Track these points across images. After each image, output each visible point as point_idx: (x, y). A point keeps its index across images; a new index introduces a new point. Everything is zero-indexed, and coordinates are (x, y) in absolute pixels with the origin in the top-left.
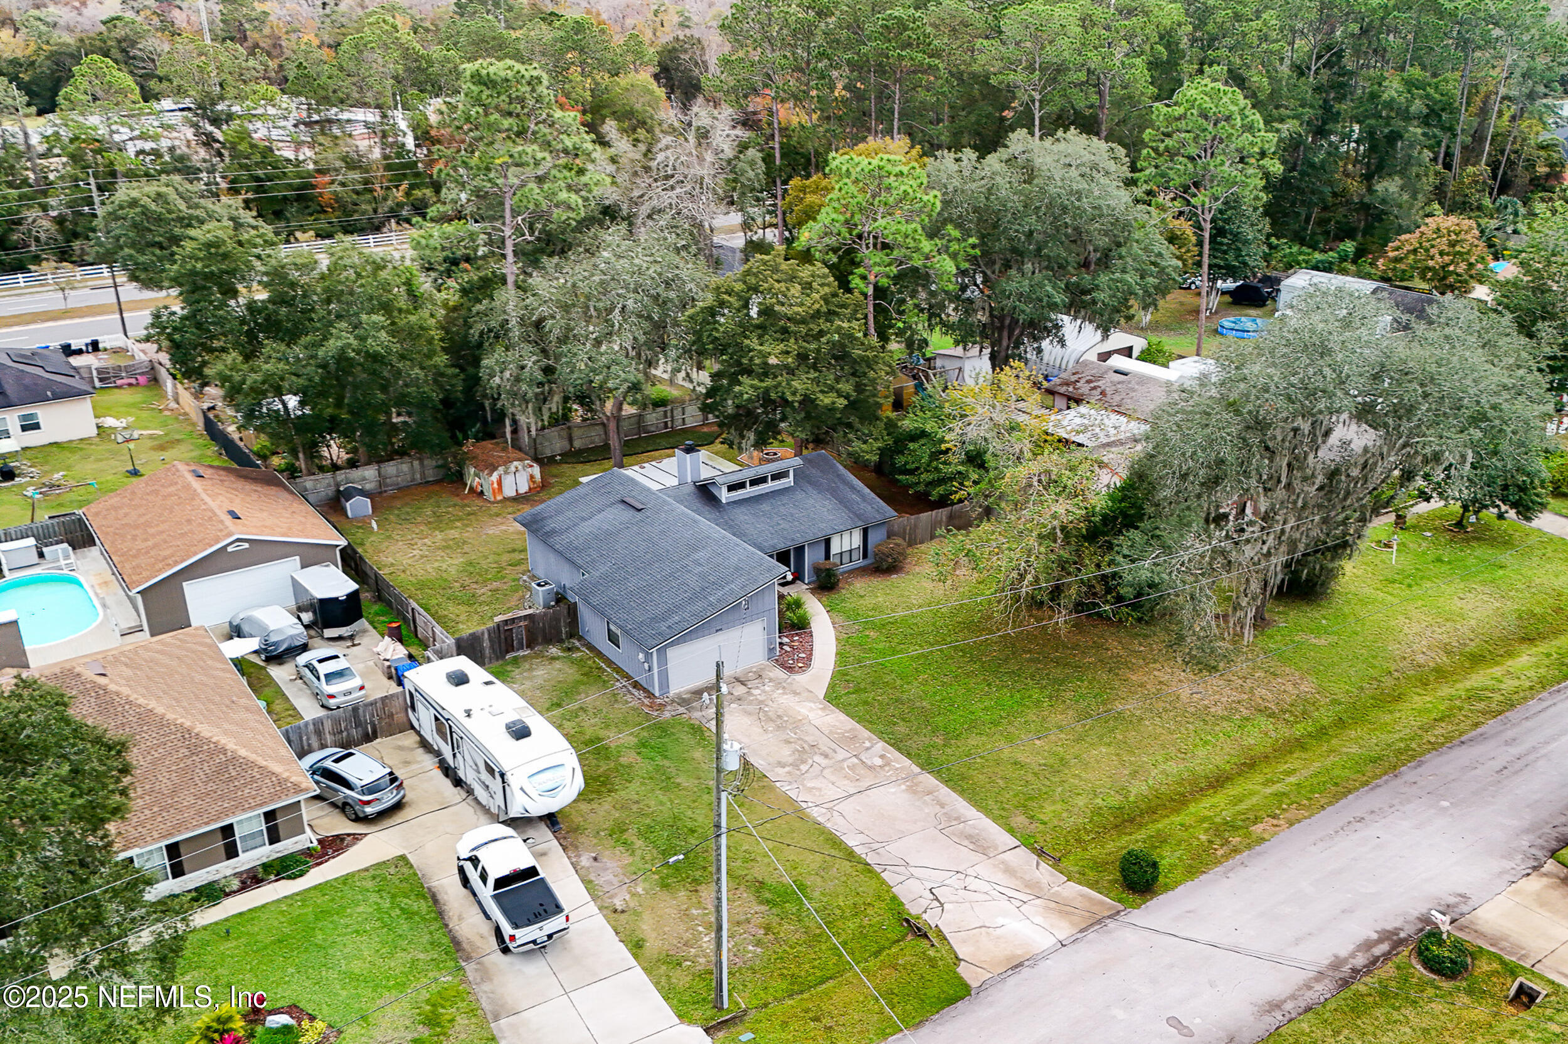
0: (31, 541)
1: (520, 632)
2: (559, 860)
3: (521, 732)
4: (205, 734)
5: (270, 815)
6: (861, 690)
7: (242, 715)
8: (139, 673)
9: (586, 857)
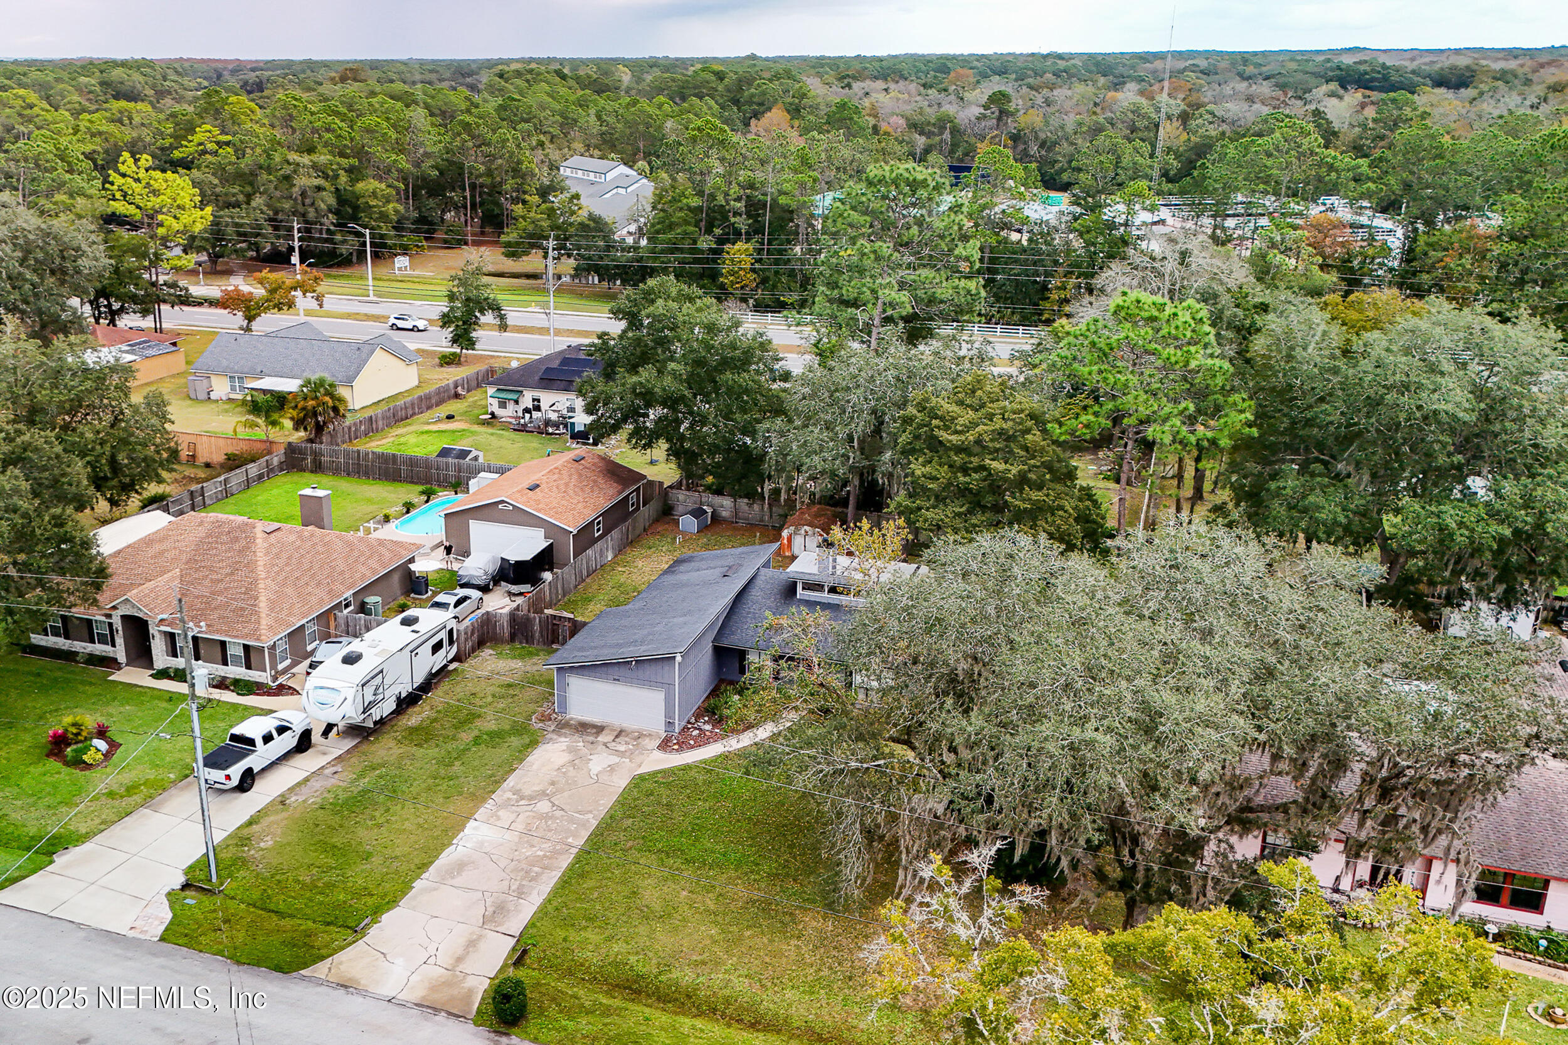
0: (497, 476)
1: (565, 630)
2: (323, 761)
3: (351, 659)
4: (261, 586)
5: (246, 648)
6: (668, 785)
7: (317, 591)
8: (298, 543)
9: (334, 769)
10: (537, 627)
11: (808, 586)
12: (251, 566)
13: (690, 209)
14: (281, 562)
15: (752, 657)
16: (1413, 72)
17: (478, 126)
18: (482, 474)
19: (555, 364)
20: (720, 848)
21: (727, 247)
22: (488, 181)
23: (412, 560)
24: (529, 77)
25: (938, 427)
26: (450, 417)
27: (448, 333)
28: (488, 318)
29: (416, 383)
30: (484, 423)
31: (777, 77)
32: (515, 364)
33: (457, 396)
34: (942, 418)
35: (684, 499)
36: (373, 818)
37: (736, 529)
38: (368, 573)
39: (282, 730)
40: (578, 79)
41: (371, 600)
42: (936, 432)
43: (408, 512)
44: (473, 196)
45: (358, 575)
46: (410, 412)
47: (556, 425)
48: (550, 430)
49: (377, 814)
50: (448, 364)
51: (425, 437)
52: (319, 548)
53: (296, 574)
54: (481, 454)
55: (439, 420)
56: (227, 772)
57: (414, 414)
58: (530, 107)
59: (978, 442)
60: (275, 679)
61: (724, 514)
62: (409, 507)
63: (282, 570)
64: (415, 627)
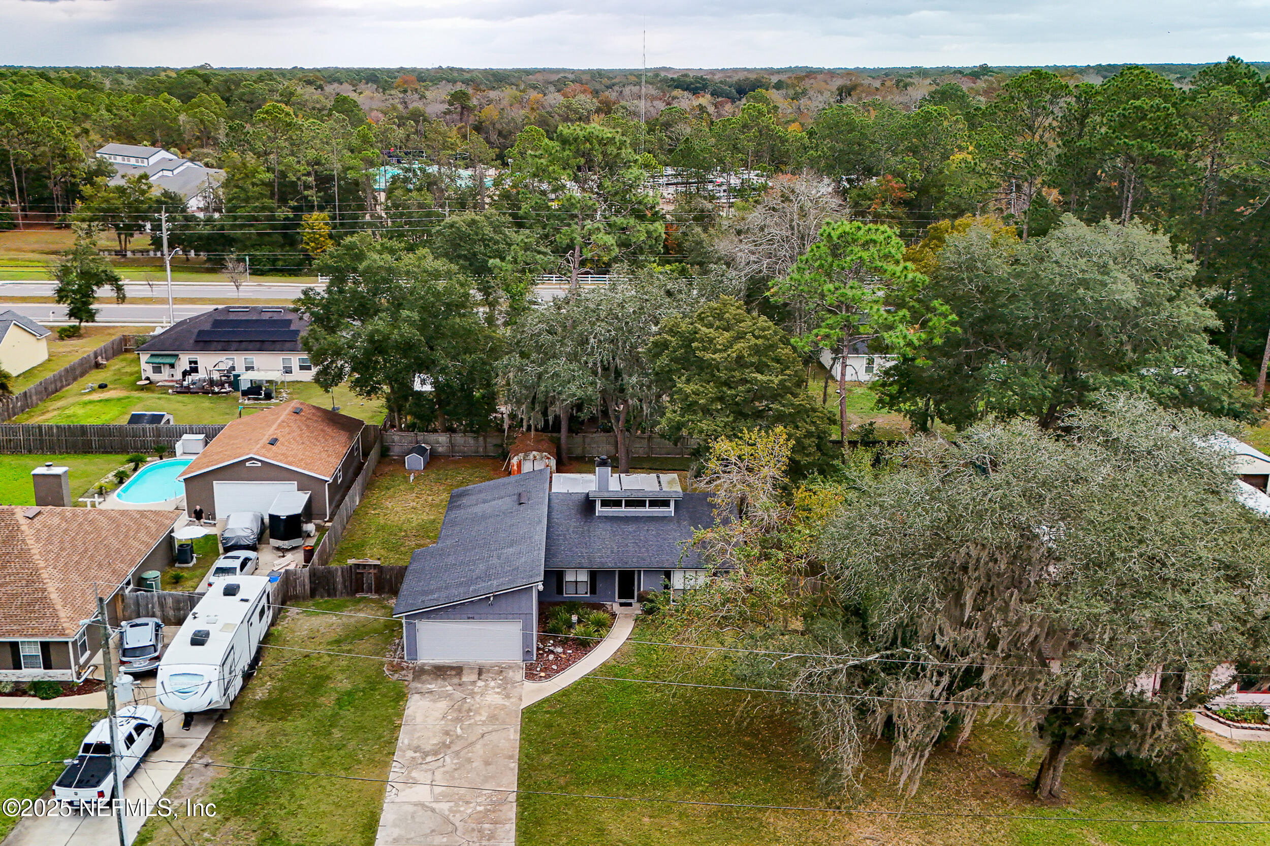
0: (202, 436)
1: (370, 578)
2: (185, 755)
3: (199, 640)
4: (45, 576)
5: (45, 646)
6: (560, 713)
7: (101, 574)
8: (64, 525)
9: (204, 761)
10: (339, 579)
11: (605, 503)
12: (24, 555)
13: (264, 184)
14: (55, 548)
15: (569, 577)
16: (721, 82)
17: (21, 114)
18: (185, 437)
19: (207, 327)
20: (650, 766)
21: (305, 216)
22: (36, 166)
23: (172, 531)
24: (14, 78)
25: (698, 348)
26: (103, 387)
27: (65, 308)
28: (105, 291)
29: (46, 357)
30: (142, 388)
31: (260, 79)
32: (158, 331)
33: (98, 366)
34: (702, 341)
35: (398, 440)
36: (282, 807)
37: (456, 462)
38: (142, 547)
39: (140, 728)
40: (63, 81)
41: (147, 575)
42: (698, 353)
43: (121, 482)
44: (19, 181)
45: (133, 551)
46: (59, 385)
47: (221, 384)
48: (216, 389)
49: (282, 800)
50: (69, 337)
51: (90, 407)
52: (87, 527)
53: (76, 558)
54: (171, 417)
55: (93, 390)
56: (99, 789)
57: (62, 387)
58: (42, 102)
59: (740, 358)
60: (79, 675)
61: (440, 449)
62: (121, 478)
63: (58, 554)
64: (239, 596)
